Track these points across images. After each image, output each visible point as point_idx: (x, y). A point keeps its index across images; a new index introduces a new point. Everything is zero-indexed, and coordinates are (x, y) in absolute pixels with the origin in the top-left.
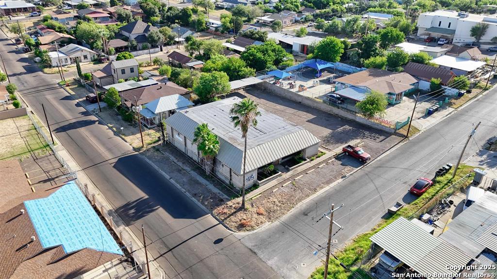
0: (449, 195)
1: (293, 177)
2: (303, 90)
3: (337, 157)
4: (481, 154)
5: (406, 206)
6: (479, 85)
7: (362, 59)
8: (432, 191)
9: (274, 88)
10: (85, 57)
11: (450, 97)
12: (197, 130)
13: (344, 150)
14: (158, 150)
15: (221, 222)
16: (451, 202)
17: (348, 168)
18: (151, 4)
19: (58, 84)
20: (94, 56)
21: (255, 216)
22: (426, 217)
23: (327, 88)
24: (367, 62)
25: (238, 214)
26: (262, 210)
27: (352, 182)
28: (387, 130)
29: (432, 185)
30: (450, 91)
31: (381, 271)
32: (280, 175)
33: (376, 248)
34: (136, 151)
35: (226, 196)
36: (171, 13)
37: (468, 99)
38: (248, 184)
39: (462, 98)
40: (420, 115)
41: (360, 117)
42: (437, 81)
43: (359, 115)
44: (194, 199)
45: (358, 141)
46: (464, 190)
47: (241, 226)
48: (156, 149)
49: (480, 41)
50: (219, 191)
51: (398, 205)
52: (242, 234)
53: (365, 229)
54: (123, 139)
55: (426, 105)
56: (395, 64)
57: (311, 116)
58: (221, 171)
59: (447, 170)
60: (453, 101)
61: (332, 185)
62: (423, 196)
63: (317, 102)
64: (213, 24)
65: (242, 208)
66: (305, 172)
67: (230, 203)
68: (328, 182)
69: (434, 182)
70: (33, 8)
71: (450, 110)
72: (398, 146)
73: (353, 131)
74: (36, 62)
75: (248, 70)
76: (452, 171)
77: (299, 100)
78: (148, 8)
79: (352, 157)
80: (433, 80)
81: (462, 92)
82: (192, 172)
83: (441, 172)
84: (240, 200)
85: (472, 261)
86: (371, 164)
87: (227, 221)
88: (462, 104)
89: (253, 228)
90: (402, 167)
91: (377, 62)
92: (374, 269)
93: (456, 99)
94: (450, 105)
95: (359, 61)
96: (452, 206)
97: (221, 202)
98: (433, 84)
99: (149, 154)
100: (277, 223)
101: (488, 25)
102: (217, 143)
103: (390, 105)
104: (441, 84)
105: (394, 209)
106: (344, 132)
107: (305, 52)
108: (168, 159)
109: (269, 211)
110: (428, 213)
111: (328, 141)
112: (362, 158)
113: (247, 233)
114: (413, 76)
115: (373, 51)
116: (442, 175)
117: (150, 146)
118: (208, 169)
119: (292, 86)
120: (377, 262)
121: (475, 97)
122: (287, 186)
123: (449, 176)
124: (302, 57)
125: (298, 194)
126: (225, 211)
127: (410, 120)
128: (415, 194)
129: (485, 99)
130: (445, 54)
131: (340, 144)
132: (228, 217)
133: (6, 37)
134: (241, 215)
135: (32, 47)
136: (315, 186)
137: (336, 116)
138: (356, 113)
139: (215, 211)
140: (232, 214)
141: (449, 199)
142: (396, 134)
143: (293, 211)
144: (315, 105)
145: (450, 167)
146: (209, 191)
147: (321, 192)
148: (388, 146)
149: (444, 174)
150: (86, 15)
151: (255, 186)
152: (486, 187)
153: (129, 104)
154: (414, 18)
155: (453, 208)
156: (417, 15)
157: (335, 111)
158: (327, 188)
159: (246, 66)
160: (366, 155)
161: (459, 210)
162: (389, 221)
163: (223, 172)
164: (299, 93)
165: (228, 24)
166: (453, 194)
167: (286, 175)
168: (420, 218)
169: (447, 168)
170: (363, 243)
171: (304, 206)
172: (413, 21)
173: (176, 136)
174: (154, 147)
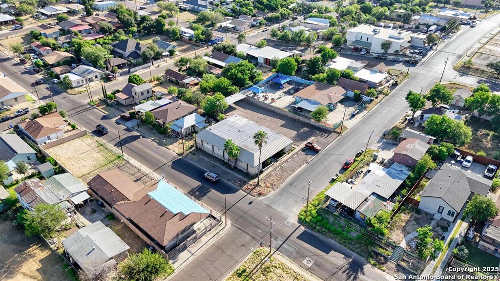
0: (361, 168)
1: (280, 165)
2: (274, 101)
3: (303, 150)
4: (379, 142)
5: (340, 175)
6: (383, 91)
7: (310, 75)
8: (353, 166)
9: (253, 101)
10: (96, 77)
11: (366, 102)
12: (226, 144)
13: (306, 146)
14: (194, 154)
15: (249, 193)
16: (362, 172)
17: (310, 156)
18: (126, 15)
19: (88, 104)
20: (102, 75)
21: (266, 188)
22: (350, 180)
23: (289, 99)
24: (313, 77)
25: (256, 188)
26: (268, 185)
27: (313, 165)
28: (329, 129)
29: (354, 163)
30: (366, 98)
31: (330, 207)
32: (273, 164)
33: (327, 197)
34: (180, 156)
35: (246, 179)
36: (147, 24)
37: (376, 103)
38: (257, 171)
39: (373, 102)
40: (348, 117)
41: (313, 121)
42: (358, 92)
43: (312, 120)
44: (228, 182)
45: (313, 138)
46: (368, 165)
47: (260, 194)
48: (193, 153)
49: (388, 52)
50: (242, 177)
51: (337, 175)
52: (261, 198)
53: (322, 189)
54: (167, 148)
55: (351, 110)
56: (332, 79)
57: (283, 122)
58: (240, 165)
59: (361, 154)
60: (367, 105)
61: (302, 167)
62: (349, 169)
63: (285, 111)
64: (185, 33)
65: (258, 185)
66: (287, 161)
67: (250, 183)
68: (300, 166)
69: (355, 161)
70: (12, 21)
71: (365, 112)
72: (336, 140)
73: (310, 131)
74: (54, 83)
75: (234, 88)
76: (363, 154)
77: (273, 109)
78: (125, 19)
79: (311, 150)
80: (356, 91)
81: (372, 99)
82: (222, 167)
83: (358, 155)
84: (256, 180)
85: (367, 198)
86: (321, 153)
87: (252, 192)
88: (373, 107)
89: (266, 195)
90: (338, 153)
91: (320, 78)
92: (327, 207)
93: (369, 104)
94: (365, 108)
95: (308, 76)
96: (362, 173)
97: (245, 183)
98: (355, 93)
99: (189, 157)
100: (277, 191)
101: (392, 42)
102: (239, 150)
103: (331, 110)
104: (361, 93)
105: (335, 178)
106: (304, 132)
107: (268, 64)
108: (203, 159)
109: (272, 185)
110: (351, 178)
111: (296, 140)
112: (317, 150)
113: (264, 197)
114: (344, 88)
115: (317, 68)
116: (358, 157)
117: (188, 152)
118: (233, 164)
119: (266, 99)
120: (328, 203)
121: (380, 102)
122: (278, 170)
123: (362, 157)
124: (266, 67)
125: (285, 174)
126: (249, 187)
127: (342, 122)
128: (345, 169)
129: (385, 103)
130: (364, 68)
131: (303, 141)
132: (252, 190)
133: (7, 57)
134: (258, 189)
135: (41, 68)
136: (293, 169)
137: (298, 121)
138: (310, 118)
139: (243, 188)
140: (253, 189)
141: (361, 170)
142: (334, 132)
143: (284, 184)
144: (284, 113)
145: (363, 152)
146: (236, 177)
147: (297, 172)
148: (330, 140)
149: (360, 156)
150: (71, 29)
151: (261, 172)
152: (379, 162)
153: (161, 122)
154: (344, 34)
155: (362, 174)
156: (345, 31)
157: (297, 117)
158: (300, 169)
159: (232, 85)
160: (319, 148)
161: (365, 175)
162: (333, 184)
163: (242, 165)
164: (271, 105)
165: (201, 36)
166: (363, 167)
167: (277, 164)
168: (347, 182)
169: (361, 152)
170: (321, 196)
171: (289, 180)
172: (343, 36)
173: (205, 144)
174: (190, 152)
